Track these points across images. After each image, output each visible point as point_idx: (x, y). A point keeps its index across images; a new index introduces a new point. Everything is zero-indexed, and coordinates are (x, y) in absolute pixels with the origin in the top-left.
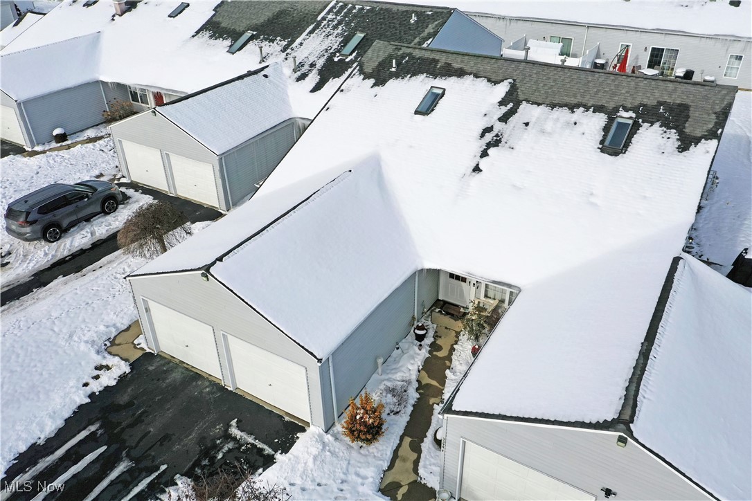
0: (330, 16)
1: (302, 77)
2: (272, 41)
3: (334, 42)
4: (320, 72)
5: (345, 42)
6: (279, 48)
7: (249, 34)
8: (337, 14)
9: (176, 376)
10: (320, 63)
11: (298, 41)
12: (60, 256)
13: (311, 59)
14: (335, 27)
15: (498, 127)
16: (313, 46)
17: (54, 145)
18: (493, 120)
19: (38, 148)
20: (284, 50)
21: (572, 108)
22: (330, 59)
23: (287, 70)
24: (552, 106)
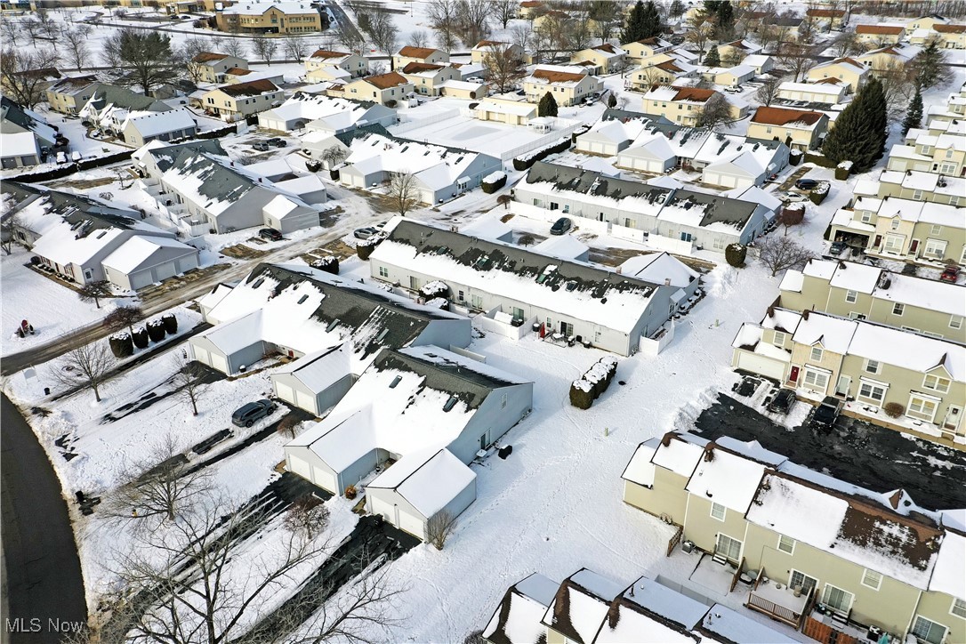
0: (376, 316)
1: (357, 351)
2: (347, 327)
3: (374, 332)
4: (366, 349)
5: (379, 333)
6: (350, 332)
7: (337, 320)
8: (379, 314)
9: (296, 479)
10: (367, 343)
11: (359, 329)
12: (253, 434)
13: (364, 341)
14: (377, 323)
15: (415, 396)
16: (366, 333)
17: (240, 374)
18: (414, 394)
19: (234, 376)
20: (351, 334)
21: (441, 391)
22: (371, 342)
23: (351, 346)
24: (435, 389)
